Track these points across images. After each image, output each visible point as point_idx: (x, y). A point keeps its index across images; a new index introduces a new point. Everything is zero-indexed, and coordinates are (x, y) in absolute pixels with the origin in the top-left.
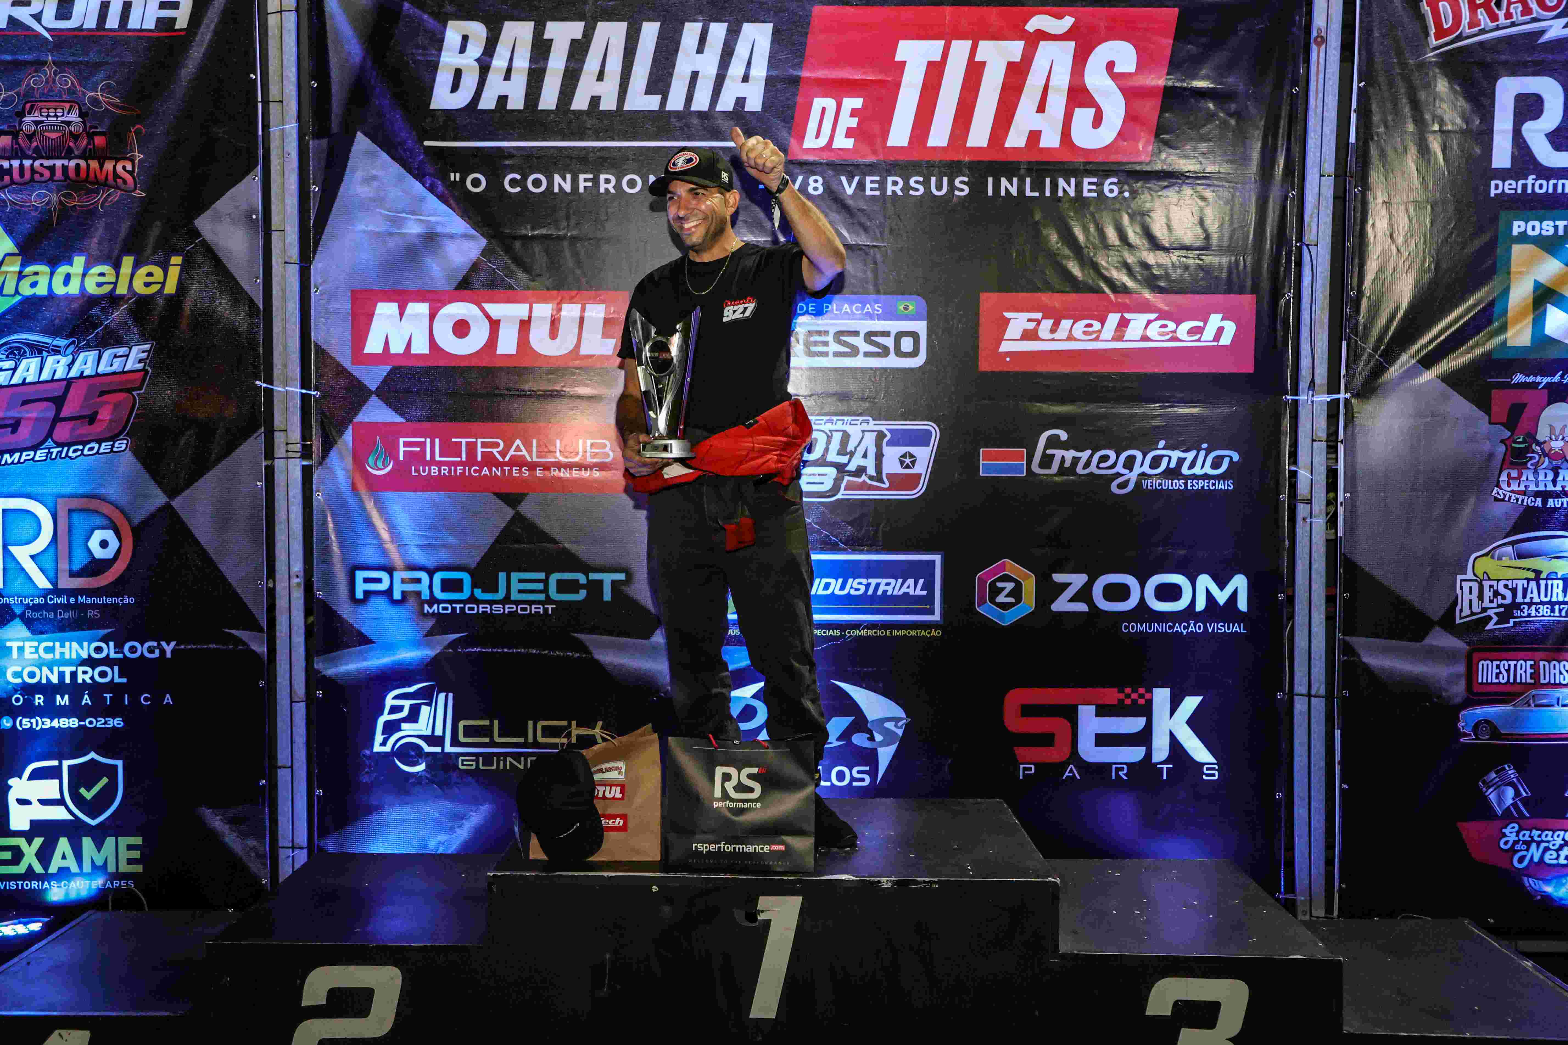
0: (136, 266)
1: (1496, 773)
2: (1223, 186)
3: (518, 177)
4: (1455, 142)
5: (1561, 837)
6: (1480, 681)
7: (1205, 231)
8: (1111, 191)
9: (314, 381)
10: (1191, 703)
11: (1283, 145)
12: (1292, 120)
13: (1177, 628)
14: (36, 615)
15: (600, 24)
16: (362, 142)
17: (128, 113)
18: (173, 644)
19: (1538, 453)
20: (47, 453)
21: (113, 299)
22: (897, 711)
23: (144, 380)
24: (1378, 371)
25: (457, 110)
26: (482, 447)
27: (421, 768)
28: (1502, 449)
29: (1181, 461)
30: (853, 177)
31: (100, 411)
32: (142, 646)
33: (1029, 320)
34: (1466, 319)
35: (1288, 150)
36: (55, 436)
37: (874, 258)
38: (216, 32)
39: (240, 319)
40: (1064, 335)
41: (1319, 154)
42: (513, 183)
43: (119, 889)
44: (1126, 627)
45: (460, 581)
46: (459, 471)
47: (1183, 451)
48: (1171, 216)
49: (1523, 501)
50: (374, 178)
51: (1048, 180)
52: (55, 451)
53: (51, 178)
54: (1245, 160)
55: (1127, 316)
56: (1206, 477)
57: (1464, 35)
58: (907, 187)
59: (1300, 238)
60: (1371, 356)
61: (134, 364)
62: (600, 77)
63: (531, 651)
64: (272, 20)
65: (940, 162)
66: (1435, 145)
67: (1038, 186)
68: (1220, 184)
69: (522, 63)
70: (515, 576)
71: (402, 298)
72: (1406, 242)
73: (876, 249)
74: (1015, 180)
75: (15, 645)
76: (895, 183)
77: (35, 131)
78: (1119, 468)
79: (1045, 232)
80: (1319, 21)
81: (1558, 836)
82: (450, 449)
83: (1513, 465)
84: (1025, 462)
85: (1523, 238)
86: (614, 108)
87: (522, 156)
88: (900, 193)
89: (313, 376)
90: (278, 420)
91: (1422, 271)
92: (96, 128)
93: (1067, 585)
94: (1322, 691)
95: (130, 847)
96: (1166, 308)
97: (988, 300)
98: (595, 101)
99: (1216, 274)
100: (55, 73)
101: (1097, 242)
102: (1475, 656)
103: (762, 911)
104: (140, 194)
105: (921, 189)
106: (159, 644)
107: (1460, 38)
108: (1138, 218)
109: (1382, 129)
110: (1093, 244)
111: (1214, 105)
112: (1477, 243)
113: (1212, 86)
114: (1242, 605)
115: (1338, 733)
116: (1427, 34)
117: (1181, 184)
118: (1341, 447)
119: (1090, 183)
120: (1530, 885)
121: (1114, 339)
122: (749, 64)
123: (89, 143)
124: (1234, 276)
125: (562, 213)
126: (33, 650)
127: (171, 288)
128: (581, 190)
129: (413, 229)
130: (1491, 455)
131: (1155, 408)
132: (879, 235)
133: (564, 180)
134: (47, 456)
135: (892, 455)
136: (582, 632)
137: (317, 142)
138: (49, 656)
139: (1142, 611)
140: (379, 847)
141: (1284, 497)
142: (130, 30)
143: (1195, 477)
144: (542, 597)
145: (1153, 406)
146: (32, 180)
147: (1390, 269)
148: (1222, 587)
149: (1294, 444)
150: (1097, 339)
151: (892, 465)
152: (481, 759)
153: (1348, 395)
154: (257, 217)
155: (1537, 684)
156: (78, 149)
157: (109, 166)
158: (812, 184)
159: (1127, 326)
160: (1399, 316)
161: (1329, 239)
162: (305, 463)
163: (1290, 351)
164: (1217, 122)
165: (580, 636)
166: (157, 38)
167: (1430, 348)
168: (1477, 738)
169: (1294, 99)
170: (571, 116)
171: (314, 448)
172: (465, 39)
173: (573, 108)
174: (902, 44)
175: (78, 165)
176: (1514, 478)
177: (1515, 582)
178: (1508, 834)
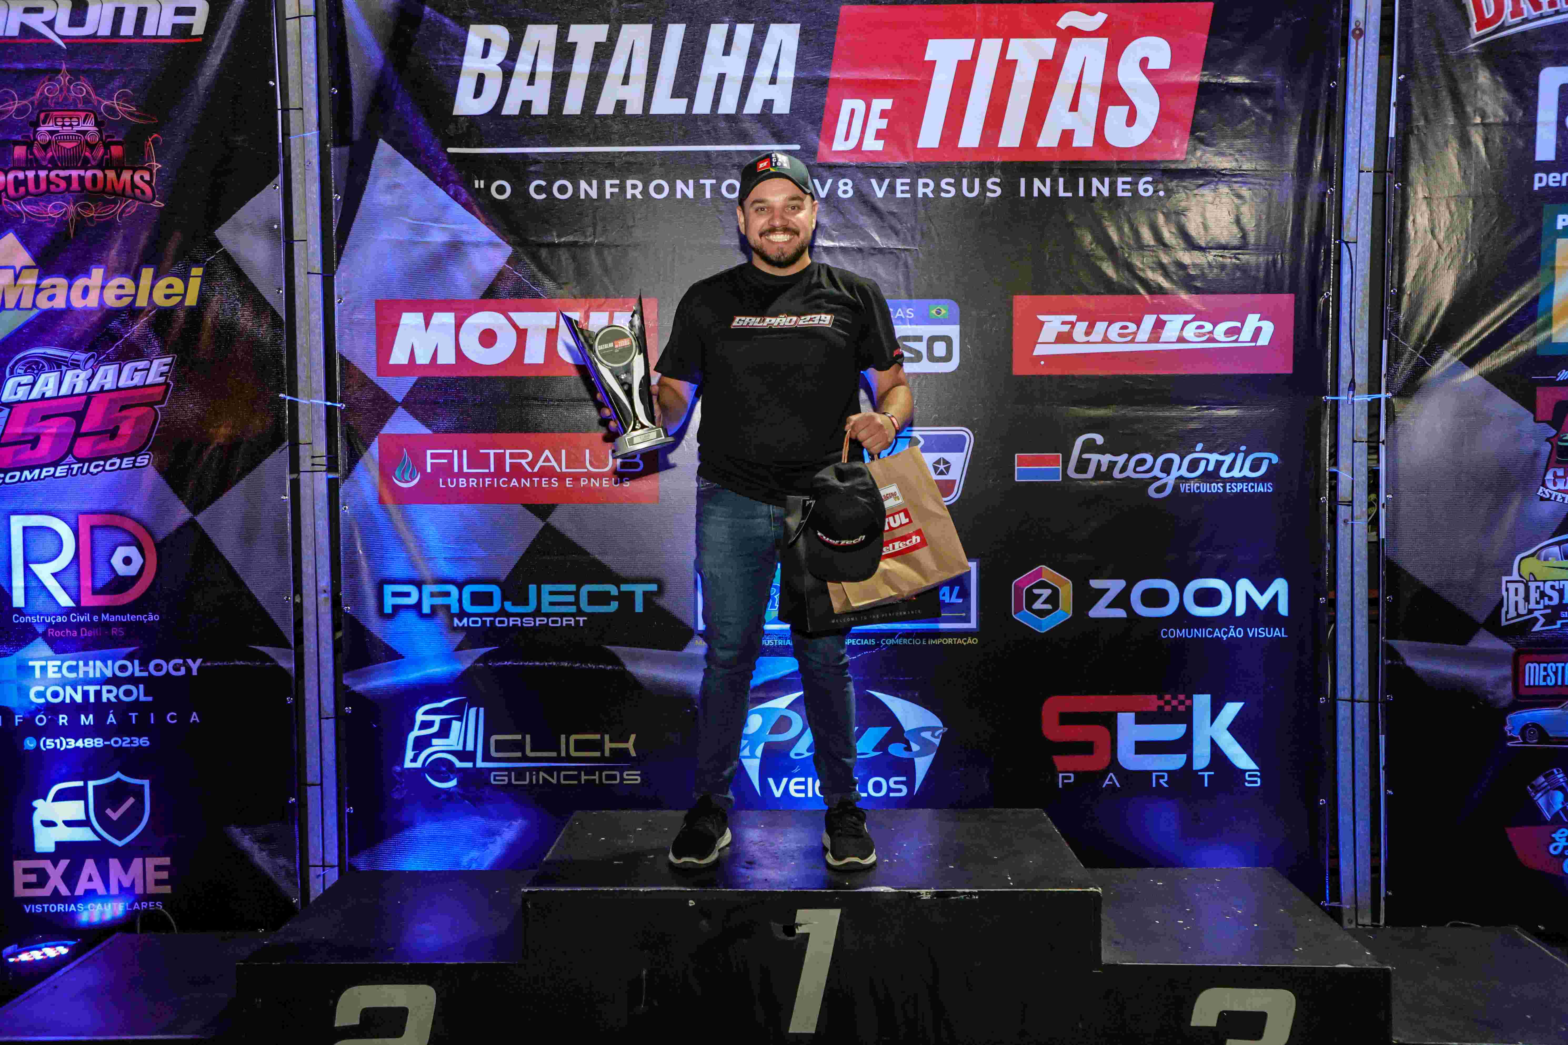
0: (156, 278)
1: (1545, 777)
2: (1260, 184)
3: (543, 183)
4: (1498, 135)
6: (1527, 684)
7: (1242, 229)
8: (1146, 190)
9: (339, 394)
10: (1232, 709)
11: (1320, 140)
12: (1330, 114)
13: (1216, 633)
14: (59, 633)
15: (624, 26)
16: (384, 149)
17: (145, 122)
18: (199, 661)
20: (68, 469)
21: (132, 312)
22: (935, 721)
23: (166, 392)
24: (1420, 369)
26: (510, 458)
27: (453, 783)
28: (1547, 447)
29: (1219, 464)
30: (883, 180)
31: (121, 426)
32: (168, 663)
33: (1064, 323)
34: (1509, 316)
35: (1326, 147)
36: (76, 451)
37: (906, 262)
38: (233, 38)
39: (264, 332)
40: (1100, 337)
41: (1357, 150)
42: (539, 189)
43: (147, 910)
44: (1165, 633)
45: (490, 595)
46: (487, 483)
47: (1221, 454)
48: (1208, 215)
50: (396, 186)
51: (1081, 180)
52: (76, 466)
53: (68, 189)
54: (1282, 157)
55: (1163, 317)
56: (1245, 479)
57: (1506, 25)
58: (938, 189)
59: (1339, 235)
60: (1412, 355)
61: (155, 377)
62: (626, 81)
63: (562, 664)
64: (291, 26)
65: (971, 163)
66: (1477, 139)
67: (1071, 186)
68: (1257, 181)
69: (546, 67)
70: (546, 588)
71: (428, 308)
72: (1447, 237)
73: (908, 253)
74: (1048, 180)
75: (37, 664)
76: (926, 185)
77: (50, 141)
78: (1157, 472)
79: (1079, 232)
80: (1357, 13)
82: (478, 460)
83: (1559, 464)
84: (1060, 467)
86: (640, 112)
87: (547, 162)
88: (931, 195)
89: (338, 388)
90: (304, 434)
91: (1464, 268)
92: (112, 137)
93: (1104, 591)
94: (1366, 696)
95: (158, 868)
96: (1203, 309)
97: (1021, 303)
98: (621, 105)
99: (1253, 273)
100: (70, 82)
101: (1132, 242)
102: (1523, 658)
103: (801, 925)
104: (158, 204)
105: (953, 190)
106: (185, 662)
107: (1502, 28)
108: (1173, 217)
109: (1422, 123)
110: (1128, 245)
111: (1250, 99)
112: (1519, 239)
113: (1247, 81)
114: (1283, 609)
115: (1382, 738)
116: (1468, 25)
117: (1217, 183)
118: (1382, 448)
119: (1124, 183)
121: (1150, 341)
122: (776, 65)
123: (105, 153)
124: (1272, 276)
125: (587, 220)
126: (56, 669)
127: (191, 300)
128: (608, 196)
129: (438, 237)
130: (1536, 454)
131: (1191, 410)
132: (910, 239)
133: (590, 185)
134: (67, 472)
136: (614, 644)
137: (337, 149)
138: (73, 675)
139: (1182, 616)
140: (413, 863)
141: (1325, 499)
142: (145, 37)
143: (1232, 480)
144: (573, 609)
145: (1190, 408)
146: (48, 190)
147: (1431, 267)
148: (1262, 593)
149: (1335, 445)
150: (1132, 341)
152: (513, 774)
153: (1390, 395)
154: (279, 227)
156: (94, 159)
157: (126, 175)
158: (842, 188)
159: (1163, 328)
160: (1441, 313)
161: (1368, 236)
162: (331, 476)
163: (1330, 351)
164: (1253, 118)
165: (613, 648)
166: (174, 45)
167: (1473, 345)
168: (1525, 742)
169: (1332, 93)
170: (597, 121)
171: (340, 462)
172: (488, 43)
173: (598, 112)
174: (932, 43)
175: (94, 175)
176: (1560, 477)
177: (1562, 583)
178: (1557, 839)
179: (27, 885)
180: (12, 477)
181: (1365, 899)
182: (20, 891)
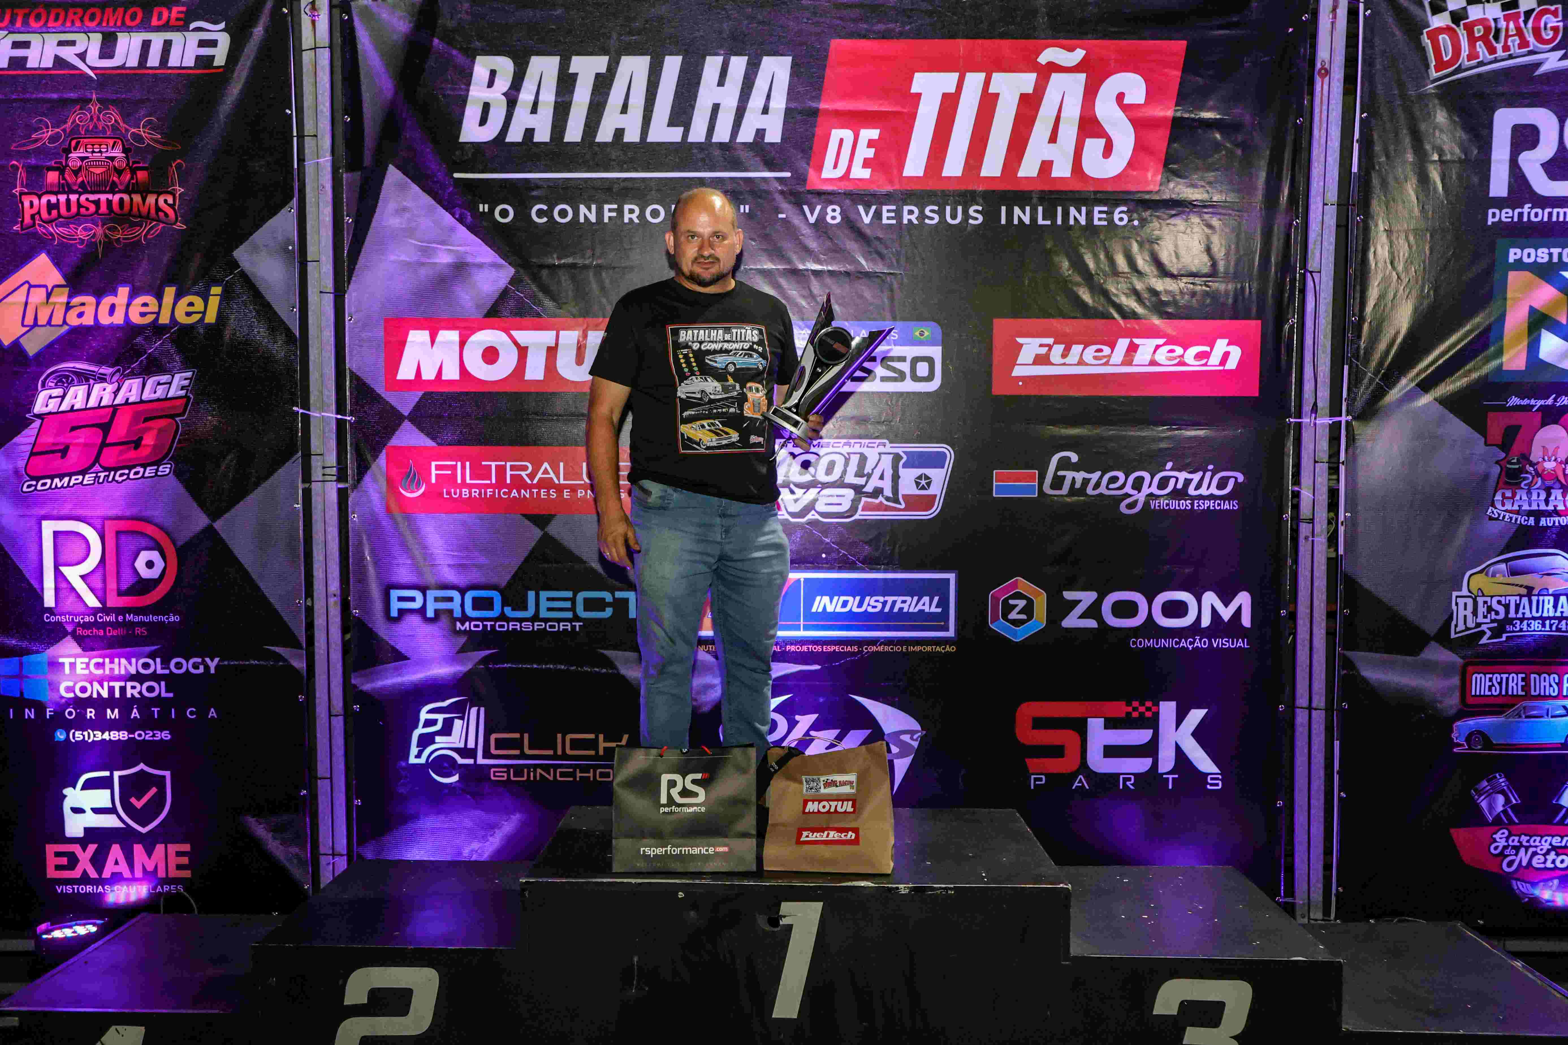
0: (178, 297)
1: (1488, 781)
2: (1230, 215)
3: (545, 207)
4: (1454, 171)
5: (1549, 842)
6: (1473, 693)
7: (1212, 258)
8: (1121, 219)
9: (348, 407)
10: (1196, 716)
11: (1287, 174)
12: (1296, 151)
13: (1183, 644)
14: (86, 632)
15: (623, 58)
16: (393, 174)
17: (170, 148)
18: (217, 660)
19: (1531, 473)
20: (95, 477)
21: (156, 329)
22: (913, 724)
23: (186, 407)
24: (1379, 393)
25: (485, 143)
26: (511, 470)
27: (455, 779)
28: (1497, 470)
29: (1188, 482)
30: (870, 207)
31: (144, 437)
32: (187, 662)
33: (1041, 345)
34: (1463, 344)
35: (1293, 179)
36: (102, 459)
37: (891, 285)
38: (253, 68)
39: (278, 349)
40: (1075, 360)
41: (1322, 184)
42: (540, 213)
43: (169, 893)
44: (1134, 643)
45: (491, 600)
46: (488, 494)
47: (1190, 473)
48: (1180, 243)
49: (1516, 519)
50: (405, 209)
51: (1060, 209)
52: (102, 475)
53: (97, 212)
54: (1250, 190)
55: (1137, 341)
56: (1212, 497)
57: (1463, 67)
58: (922, 216)
59: (1304, 265)
60: (1371, 380)
61: (176, 391)
62: (624, 109)
63: (559, 667)
64: (307, 57)
65: (954, 191)
66: (1435, 175)
67: (1050, 214)
68: (1227, 212)
69: (548, 97)
70: (544, 595)
71: (433, 327)
72: (1406, 270)
73: (892, 277)
74: (1028, 208)
75: (66, 661)
76: (911, 212)
77: (81, 166)
78: (1128, 489)
79: (1056, 259)
80: (1323, 54)
81: (1546, 841)
82: (480, 472)
83: (1508, 485)
84: (1037, 484)
85: (1519, 265)
86: (637, 140)
87: (549, 187)
88: (916, 222)
89: (348, 402)
90: (316, 444)
91: (1421, 297)
92: (138, 162)
93: (1077, 602)
94: (1322, 705)
95: (179, 854)
96: (1174, 333)
97: (1001, 326)
98: (619, 133)
99: (1222, 300)
100: (100, 111)
101: (1107, 269)
102: (1470, 668)
103: (785, 917)
104: (180, 226)
105: (937, 218)
106: (203, 661)
107: (1459, 70)
108: (1147, 246)
109: (1383, 159)
110: (1103, 271)
111: (1221, 134)
112: (1475, 270)
113: (1218, 117)
114: (1246, 621)
115: (1337, 743)
116: (1427, 67)
117: (1189, 213)
118: (1342, 468)
119: (1100, 212)
120: (1518, 888)
121: (1124, 363)
122: (768, 97)
123: (132, 178)
124: (1240, 302)
125: (588, 243)
126: (84, 666)
127: (211, 317)
128: (606, 220)
129: (444, 258)
130: (1486, 477)
131: (1162, 431)
132: (895, 263)
133: (590, 209)
134: (94, 480)
135: (908, 476)
136: (606, 648)
137: (349, 175)
138: (99, 672)
139: (1150, 627)
140: (417, 853)
141: (1288, 515)
142: (171, 68)
143: (1201, 497)
144: (569, 615)
145: (1161, 428)
146: (78, 213)
147: (1391, 295)
148: (1226, 605)
149: (1297, 466)
150: (1106, 364)
151: (907, 486)
152: (512, 770)
153: (1350, 418)
154: (293, 248)
155: (1528, 696)
156: (121, 184)
157: (151, 199)
158: (830, 214)
159: (1136, 352)
160: (1399, 340)
161: (1332, 267)
162: (341, 485)
163: (1294, 375)
164: (1224, 152)
165: (606, 652)
166: (197, 75)
167: (1429, 372)
168: (1470, 748)
169: (1298, 129)
170: (596, 148)
171: (349, 471)
172: (493, 73)
173: (598, 140)
174: (918, 76)
175: (121, 199)
176: (1508, 498)
177: (1508, 598)
178: (1498, 840)
179: (58, 868)
180: (44, 484)
181: (1317, 896)
182: (51, 873)
